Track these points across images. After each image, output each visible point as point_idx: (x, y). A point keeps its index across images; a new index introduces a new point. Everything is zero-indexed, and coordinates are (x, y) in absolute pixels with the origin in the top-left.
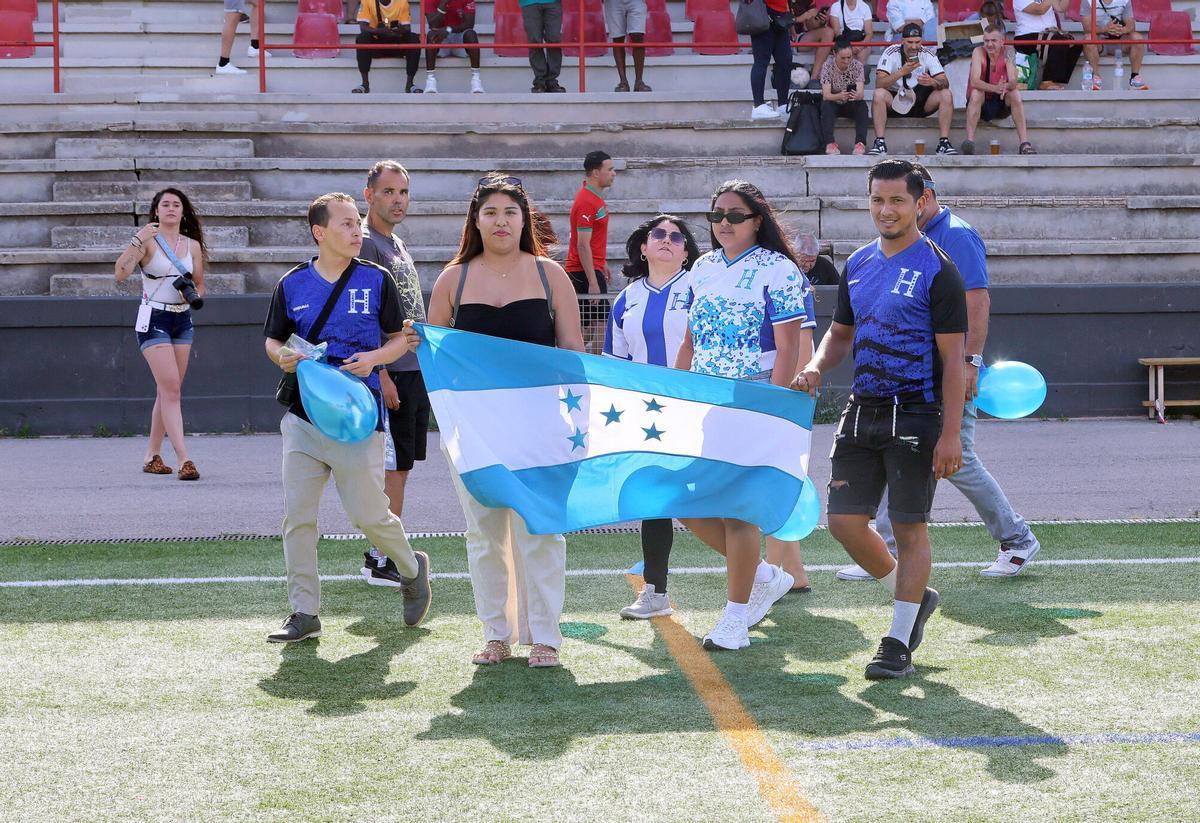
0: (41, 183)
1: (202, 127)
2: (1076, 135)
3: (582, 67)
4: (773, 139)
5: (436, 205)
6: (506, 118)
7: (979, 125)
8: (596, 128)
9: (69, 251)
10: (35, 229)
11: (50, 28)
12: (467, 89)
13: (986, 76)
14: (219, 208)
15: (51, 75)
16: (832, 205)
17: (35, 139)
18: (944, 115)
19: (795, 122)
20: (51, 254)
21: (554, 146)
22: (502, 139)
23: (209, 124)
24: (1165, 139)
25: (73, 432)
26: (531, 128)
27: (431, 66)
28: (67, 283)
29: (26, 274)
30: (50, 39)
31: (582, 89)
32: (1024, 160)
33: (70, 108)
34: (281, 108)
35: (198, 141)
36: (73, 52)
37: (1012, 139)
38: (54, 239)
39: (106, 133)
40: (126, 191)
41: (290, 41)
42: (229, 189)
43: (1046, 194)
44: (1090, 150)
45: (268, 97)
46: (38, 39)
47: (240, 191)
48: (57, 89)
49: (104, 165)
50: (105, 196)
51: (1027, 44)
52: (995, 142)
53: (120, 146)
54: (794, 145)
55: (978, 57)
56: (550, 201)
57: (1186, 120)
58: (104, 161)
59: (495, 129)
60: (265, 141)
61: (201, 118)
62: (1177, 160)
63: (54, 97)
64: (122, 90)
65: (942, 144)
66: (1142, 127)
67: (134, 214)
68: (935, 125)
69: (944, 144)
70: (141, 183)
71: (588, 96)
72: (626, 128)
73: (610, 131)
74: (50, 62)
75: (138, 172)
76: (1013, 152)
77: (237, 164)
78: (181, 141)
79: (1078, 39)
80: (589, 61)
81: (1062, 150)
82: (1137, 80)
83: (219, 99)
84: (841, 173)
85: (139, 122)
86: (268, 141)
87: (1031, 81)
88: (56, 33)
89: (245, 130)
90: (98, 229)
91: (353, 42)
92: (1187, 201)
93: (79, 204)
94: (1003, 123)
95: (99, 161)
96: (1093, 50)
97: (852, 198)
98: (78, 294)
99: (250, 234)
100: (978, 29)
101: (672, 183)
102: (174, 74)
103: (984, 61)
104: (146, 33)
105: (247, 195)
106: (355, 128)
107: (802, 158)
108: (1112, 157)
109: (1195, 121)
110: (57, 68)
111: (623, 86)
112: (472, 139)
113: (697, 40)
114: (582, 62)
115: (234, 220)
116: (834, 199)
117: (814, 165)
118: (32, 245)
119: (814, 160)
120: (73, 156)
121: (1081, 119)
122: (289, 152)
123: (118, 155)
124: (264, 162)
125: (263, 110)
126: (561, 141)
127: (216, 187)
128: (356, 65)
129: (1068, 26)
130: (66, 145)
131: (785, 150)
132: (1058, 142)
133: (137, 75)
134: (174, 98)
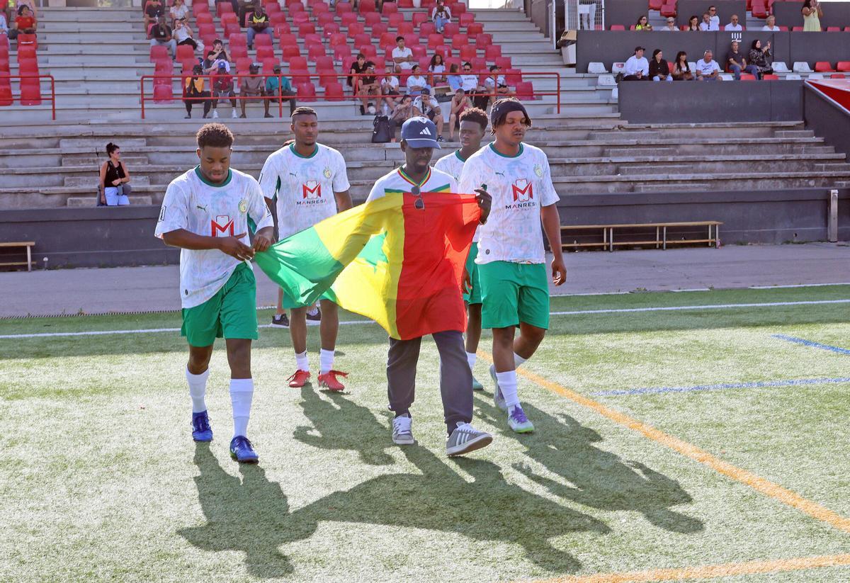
0: (56, 159)
1: (122, 134)
3: (281, 107)
4: (368, 136)
6: (253, 128)
7: (454, 130)
9: (73, 188)
10: (56, 178)
12: (230, 116)
14: (136, 168)
15: (52, 112)
17: (50, 140)
18: (439, 126)
19: (377, 129)
20: (66, 189)
21: (275, 140)
22: (251, 138)
23: (126, 132)
25: (90, 266)
26: (264, 132)
27: (215, 107)
28: (75, 201)
29: (56, 198)
30: (51, 97)
31: (281, 116)
33: (62, 126)
34: (153, 125)
35: (122, 139)
38: (66, 183)
39: (81, 137)
40: (94, 161)
41: (152, 97)
42: (139, 160)
45: (146, 121)
47: (143, 161)
48: (54, 118)
49: (83, 151)
50: (85, 164)
53: (88, 142)
54: (378, 138)
57: (540, 127)
59: (249, 133)
60: (150, 139)
61: (121, 130)
62: (540, 143)
63: (53, 122)
64: (82, 118)
65: (439, 138)
70: (100, 158)
71: (284, 119)
74: (51, 107)
75: (97, 153)
77: (140, 149)
83: (124, 122)
88: (53, 95)
89: (141, 134)
90: (85, 178)
91: (181, 97)
93: (74, 167)
95: (80, 149)
98: (80, 205)
99: (150, 179)
102: (102, 112)
104: (88, 94)
105: (147, 163)
106: (189, 133)
107: (384, 144)
109: (544, 127)
110: (54, 109)
112: (239, 137)
113: (327, 94)
114: (281, 105)
115: (143, 173)
117: (389, 147)
118: (55, 186)
119: (388, 145)
120: (66, 146)
122: (160, 144)
123: (88, 146)
124: (152, 148)
125: (145, 126)
127: (133, 159)
128: (185, 106)
130: (64, 142)
131: (374, 141)
133: (86, 112)
134: (105, 122)
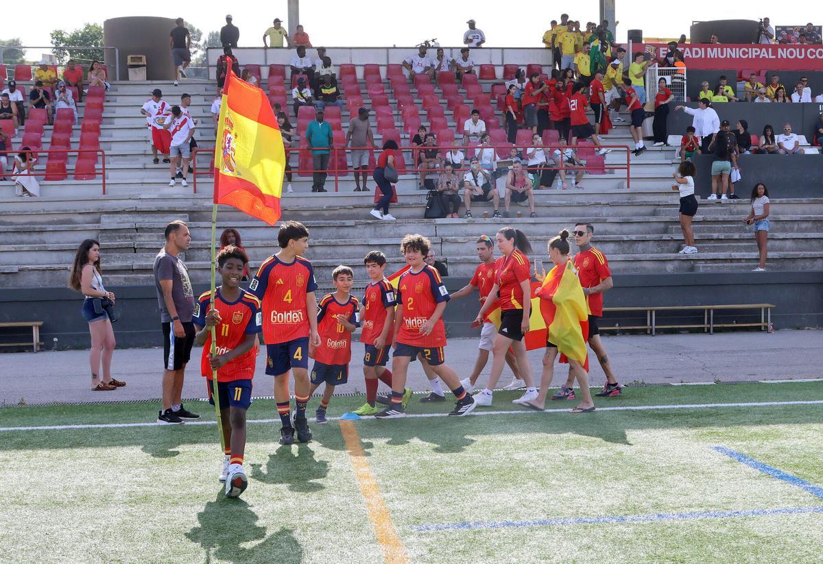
0: (94, 234)
1: (166, 209)
2: (555, 209)
3: (336, 181)
4: (420, 211)
5: (269, 242)
6: (303, 203)
7: (510, 205)
8: (342, 207)
11: (101, 167)
13: (514, 183)
15: (102, 187)
16: (446, 240)
17: (92, 215)
18: (495, 201)
19: (430, 204)
21: (324, 215)
22: (299, 213)
23: (169, 208)
24: (595, 210)
26: (313, 207)
30: (101, 171)
31: (337, 191)
32: (532, 220)
33: (110, 201)
34: (203, 200)
35: (164, 215)
36: (112, 177)
37: (527, 211)
39: (123, 212)
40: (131, 237)
41: (208, 171)
43: (542, 235)
44: (561, 216)
45: (197, 195)
46: (97, 171)
48: (104, 193)
49: (122, 226)
50: (122, 240)
51: (533, 169)
52: (519, 212)
53: (129, 217)
54: (430, 214)
55: (510, 174)
56: (321, 240)
57: (603, 202)
58: (122, 224)
59: (296, 208)
61: (166, 205)
62: (600, 220)
63: (103, 197)
64: (132, 193)
66: (584, 205)
67: (134, 248)
68: (492, 205)
69: (496, 213)
70: (138, 234)
71: (339, 194)
72: (355, 207)
73: (349, 209)
74: (101, 182)
75: (137, 229)
76: (528, 216)
78: (156, 215)
79: (555, 167)
80: (339, 178)
81: (549, 216)
82: (578, 185)
83: (175, 197)
84: (451, 226)
85: (138, 207)
86: (195, 215)
87: (535, 186)
88: (104, 169)
89: (185, 210)
90: (117, 255)
92: (604, 238)
93: (110, 243)
94: (522, 204)
95: (120, 224)
96: (562, 172)
97: (456, 237)
99: (186, 256)
100: (511, 163)
101: (375, 231)
102: (155, 186)
103: (513, 176)
104: (144, 168)
107: (434, 220)
108: (571, 218)
109: (607, 202)
110: (104, 184)
111: (358, 189)
112: (286, 213)
114: (336, 178)
116: (448, 238)
117: (439, 223)
119: (439, 221)
120: (108, 222)
121: (557, 202)
122: (205, 219)
123: (128, 221)
124: (193, 224)
125: (195, 201)
126: (326, 213)
129: (551, 162)
130: (105, 217)
131: (426, 217)
132: (547, 212)
133: (140, 186)
134: (156, 196)
